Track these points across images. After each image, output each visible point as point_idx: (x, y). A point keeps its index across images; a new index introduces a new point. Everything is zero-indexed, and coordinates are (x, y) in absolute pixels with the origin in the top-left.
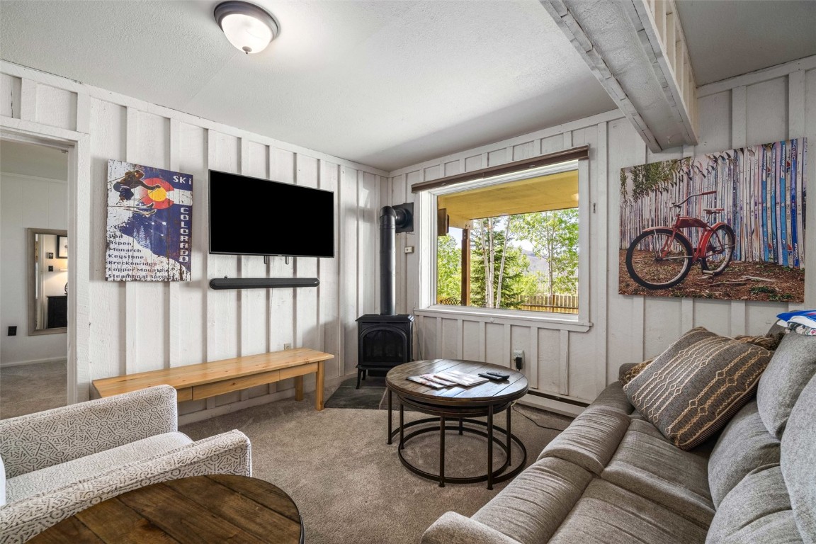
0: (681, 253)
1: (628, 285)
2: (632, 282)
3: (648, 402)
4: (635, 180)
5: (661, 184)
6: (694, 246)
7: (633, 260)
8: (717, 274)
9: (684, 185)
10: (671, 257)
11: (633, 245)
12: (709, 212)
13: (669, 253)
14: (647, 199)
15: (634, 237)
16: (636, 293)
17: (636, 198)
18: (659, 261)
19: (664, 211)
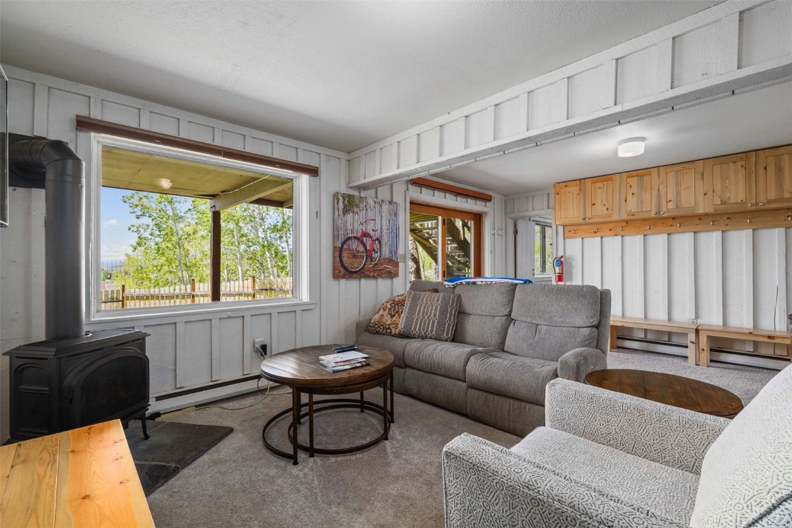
0: (363, 252)
1: (340, 272)
2: (342, 269)
3: (423, 330)
4: (343, 202)
5: (356, 209)
6: (368, 248)
7: (343, 255)
8: (376, 264)
9: (364, 212)
10: (359, 254)
11: (343, 244)
12: (373, 231)
13: (358, 252)
14: (349, 216)
15: (343, 240)
16: (343, 277)
17: (344, 214)
18: (355, 256)
19: (357, 225)
